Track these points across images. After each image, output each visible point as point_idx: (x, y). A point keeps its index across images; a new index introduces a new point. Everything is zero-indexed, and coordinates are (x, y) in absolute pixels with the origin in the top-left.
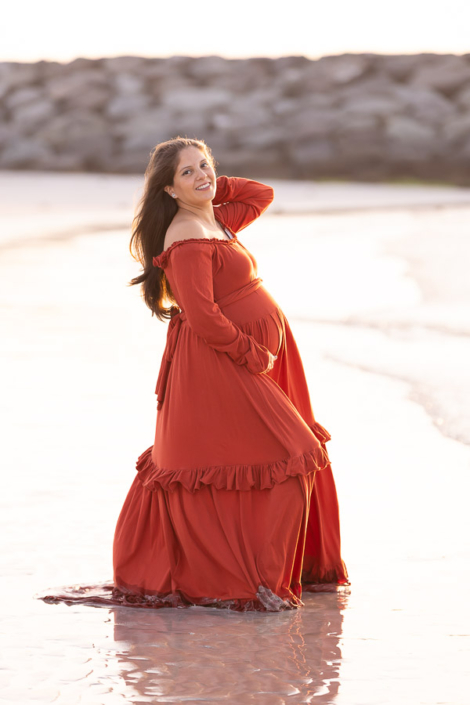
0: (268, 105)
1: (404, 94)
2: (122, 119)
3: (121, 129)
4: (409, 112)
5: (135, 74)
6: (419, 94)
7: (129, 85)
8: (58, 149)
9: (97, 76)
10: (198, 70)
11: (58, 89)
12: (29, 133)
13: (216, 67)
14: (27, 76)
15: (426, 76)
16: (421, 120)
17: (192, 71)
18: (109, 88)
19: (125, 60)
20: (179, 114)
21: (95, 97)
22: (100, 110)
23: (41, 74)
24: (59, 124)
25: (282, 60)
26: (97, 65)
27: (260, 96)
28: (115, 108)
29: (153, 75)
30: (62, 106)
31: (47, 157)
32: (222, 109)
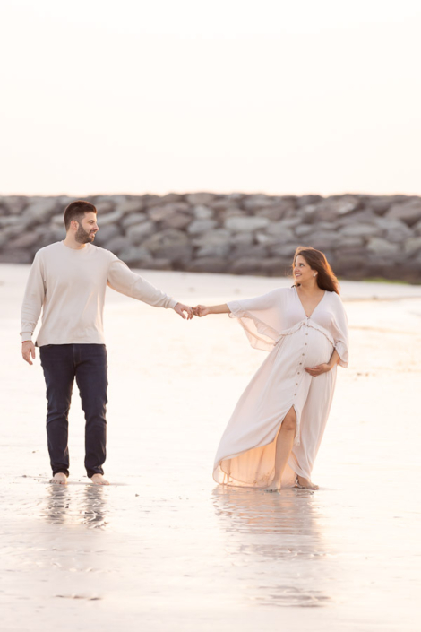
0: (293, 228)
1: (382, 223)
2: (197, 235)
3: (197, 242)
4: (383, 234)
5: (206, 206)
6: (391, 223)
7: (202, 213)
8: (155, 254)
9: (183, 206)
10: (249, 203)
11: (156, 215)
12: (137, 244)
13: (259, 202)
14: (137, 205)
15: (397, 212)
16: (391, 241)
17: (244, 204)
18: (190, 215)
19: (201, 195)
20: (234, 234)
21: (181, 220)
22: (184, 229)
23: (146, 204)
24: (157, 237)
25: (304, 197)
26: (183, 198)
27: (287, 222)
28: (193, 229)
29: (220, 206)
30: (159, 226)
31: (148, 259)
32: (263, 230)
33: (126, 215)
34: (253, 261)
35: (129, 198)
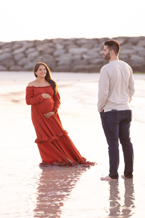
0: (98, 52)
1: (136, 48)
2: (57, 56)
3: (57, 59)
4: (137, 53)
5: (61, 44)
6: (139, 48)
7: (59, 47)
9: (51, 44)
10: (78, 42)
11: (40, 48)
12: (32, 61)
13: (83, 41)
14: (32, 45)
15: (141, 43)
16: (140, 56)
17: (77, 43)
18: (54, 48)
19: (58, 39)
20: (73, 55)
21: (50, 50)
22: (52, 54)
23: (35, 44)
24: (40, 58)
25: (101, 39)
26: (51, 41)
27: (95, 49)
28: (56, 53)
29: (66, 44)
30: (41, 53)
32: (85, 53)
33: (27, 49)
34: (81, 66)
35: (28, 42)
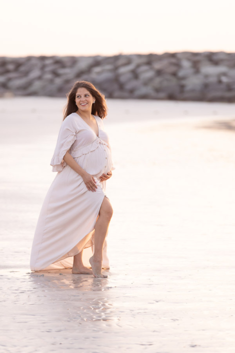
2: (184, 78)
3: (184, 82)
5: (189, 60)
7: (186, 64)
8: (157, 90)
9: (173, 60)
10: (215, 58)
11: (157, 66)
12: (146, 84)
13: (222, 57)
14: (144, 60)
17: (212, 58)
18: (178, 65)
19: (185, 53)
20: (206, 76)
21: (172, 69)
22: (174, 74)
23: (150, 59)
24: (157, 81)
26: (173, 55)
28: (181, 73)
29: (197, 60)
30: (159, 73)
31: (153, 93)
32: (225, 74)
33: (138, 66)
34: (218, 94)
35: (139, 56)
